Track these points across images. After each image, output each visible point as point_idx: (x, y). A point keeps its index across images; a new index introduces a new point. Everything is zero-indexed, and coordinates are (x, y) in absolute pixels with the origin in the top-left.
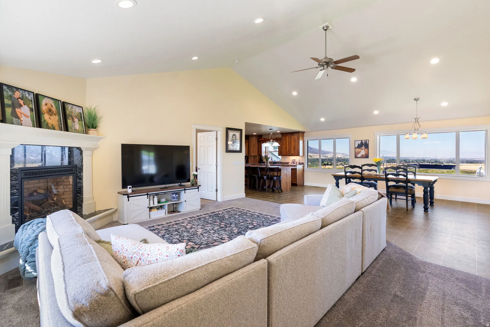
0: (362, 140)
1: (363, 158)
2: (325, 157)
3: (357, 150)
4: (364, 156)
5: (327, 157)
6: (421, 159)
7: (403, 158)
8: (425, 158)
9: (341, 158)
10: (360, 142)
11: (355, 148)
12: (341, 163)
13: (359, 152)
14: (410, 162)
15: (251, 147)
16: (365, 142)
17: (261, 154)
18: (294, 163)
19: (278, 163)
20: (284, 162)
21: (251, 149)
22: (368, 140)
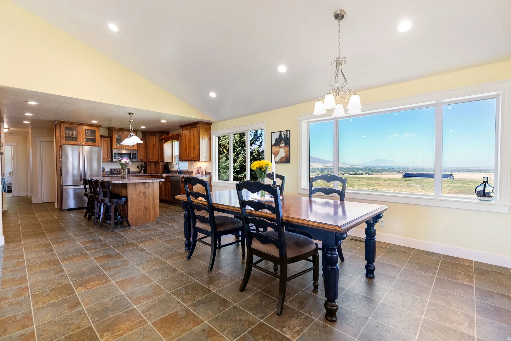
0: (280, 132)
1: (282, 163)
2: (325, 166)
3: (275, 149)
4: (284, 160)
5: (328, 166)
6: (419, 168)
7: (402, 167)
8: (423, 167)
9: (342, 167)
10: (277, 135)
11: (272, 146)
12: (341, 172)
13: (277, 153)
14: (408, 171)
15: (149, 149)
16: (285, 135)
17: (164, 159)
18: (199, 173)
19: (184, 172)
20: (190, 172)
21: (150, 151)
22: (289, 131)
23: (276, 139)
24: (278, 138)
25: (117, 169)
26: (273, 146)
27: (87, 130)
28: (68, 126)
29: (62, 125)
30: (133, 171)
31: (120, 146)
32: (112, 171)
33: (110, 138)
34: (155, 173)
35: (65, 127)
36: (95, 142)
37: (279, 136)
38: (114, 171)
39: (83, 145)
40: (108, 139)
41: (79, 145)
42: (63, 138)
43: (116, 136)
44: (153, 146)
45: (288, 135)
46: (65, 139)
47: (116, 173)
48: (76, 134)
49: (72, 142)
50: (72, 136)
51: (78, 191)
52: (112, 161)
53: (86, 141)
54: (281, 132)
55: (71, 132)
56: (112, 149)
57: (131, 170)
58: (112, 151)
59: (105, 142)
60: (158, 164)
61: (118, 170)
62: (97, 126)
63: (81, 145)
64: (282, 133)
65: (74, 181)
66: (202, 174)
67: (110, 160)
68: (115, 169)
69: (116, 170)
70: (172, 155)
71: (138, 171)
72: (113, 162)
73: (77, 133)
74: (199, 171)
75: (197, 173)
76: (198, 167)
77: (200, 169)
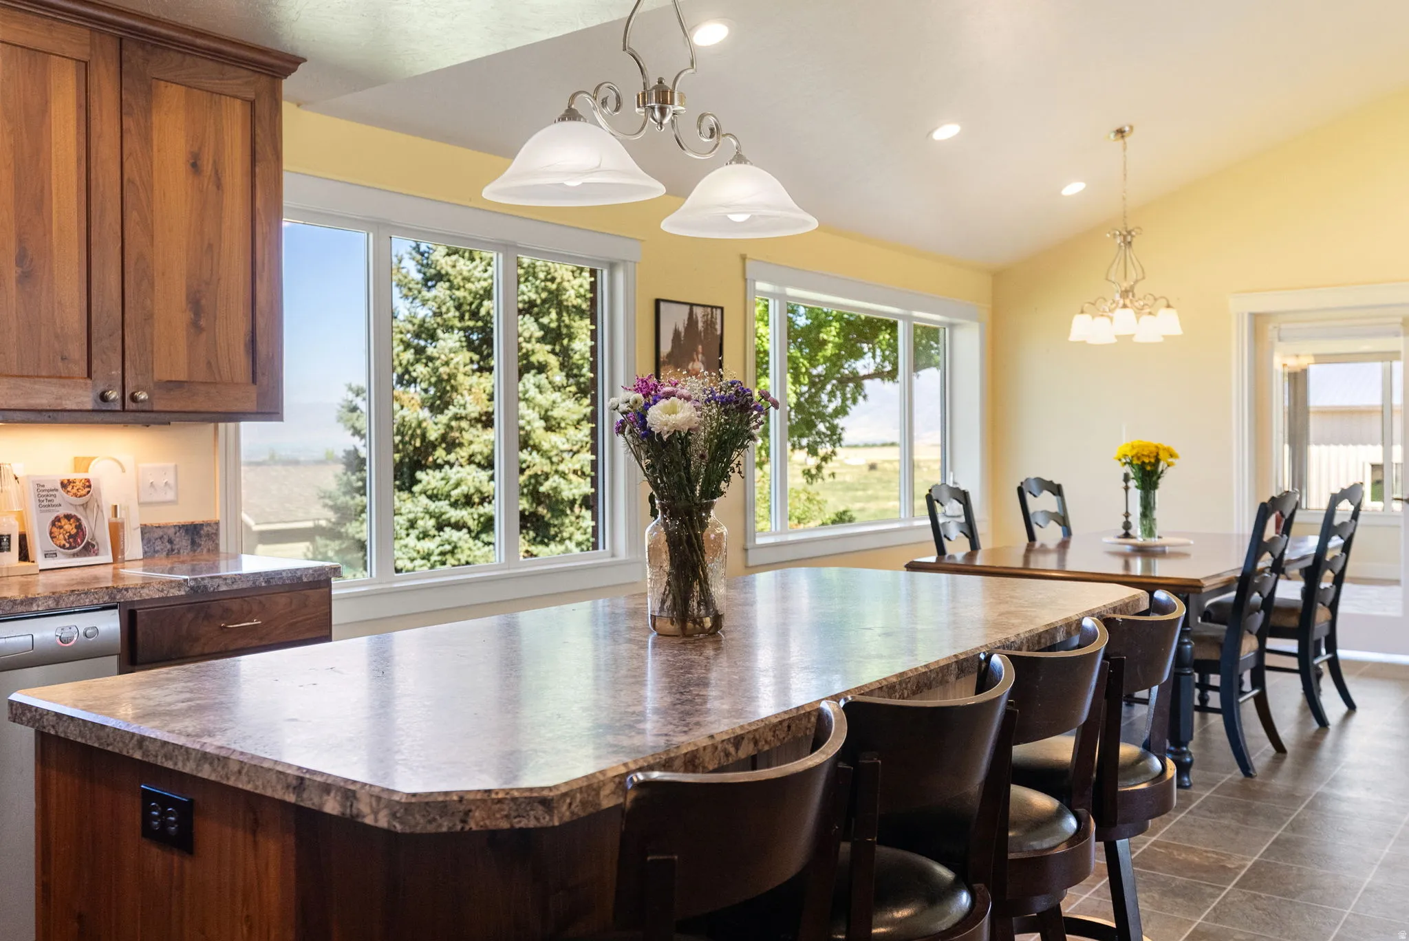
0: (692, 305)
10: (681, 318)
11: (658, 364)
16: (707, 324)
22: (722, 309)
23: (677, 334)
24: (682, 329)
26: (664, 363)
37: (686, 322)
45: (718, 327)
54: (695, 308)
64: (699, 312)
74: (78, 520)
75: (63, 547)
76: (66, 482)
77: (85, 506)
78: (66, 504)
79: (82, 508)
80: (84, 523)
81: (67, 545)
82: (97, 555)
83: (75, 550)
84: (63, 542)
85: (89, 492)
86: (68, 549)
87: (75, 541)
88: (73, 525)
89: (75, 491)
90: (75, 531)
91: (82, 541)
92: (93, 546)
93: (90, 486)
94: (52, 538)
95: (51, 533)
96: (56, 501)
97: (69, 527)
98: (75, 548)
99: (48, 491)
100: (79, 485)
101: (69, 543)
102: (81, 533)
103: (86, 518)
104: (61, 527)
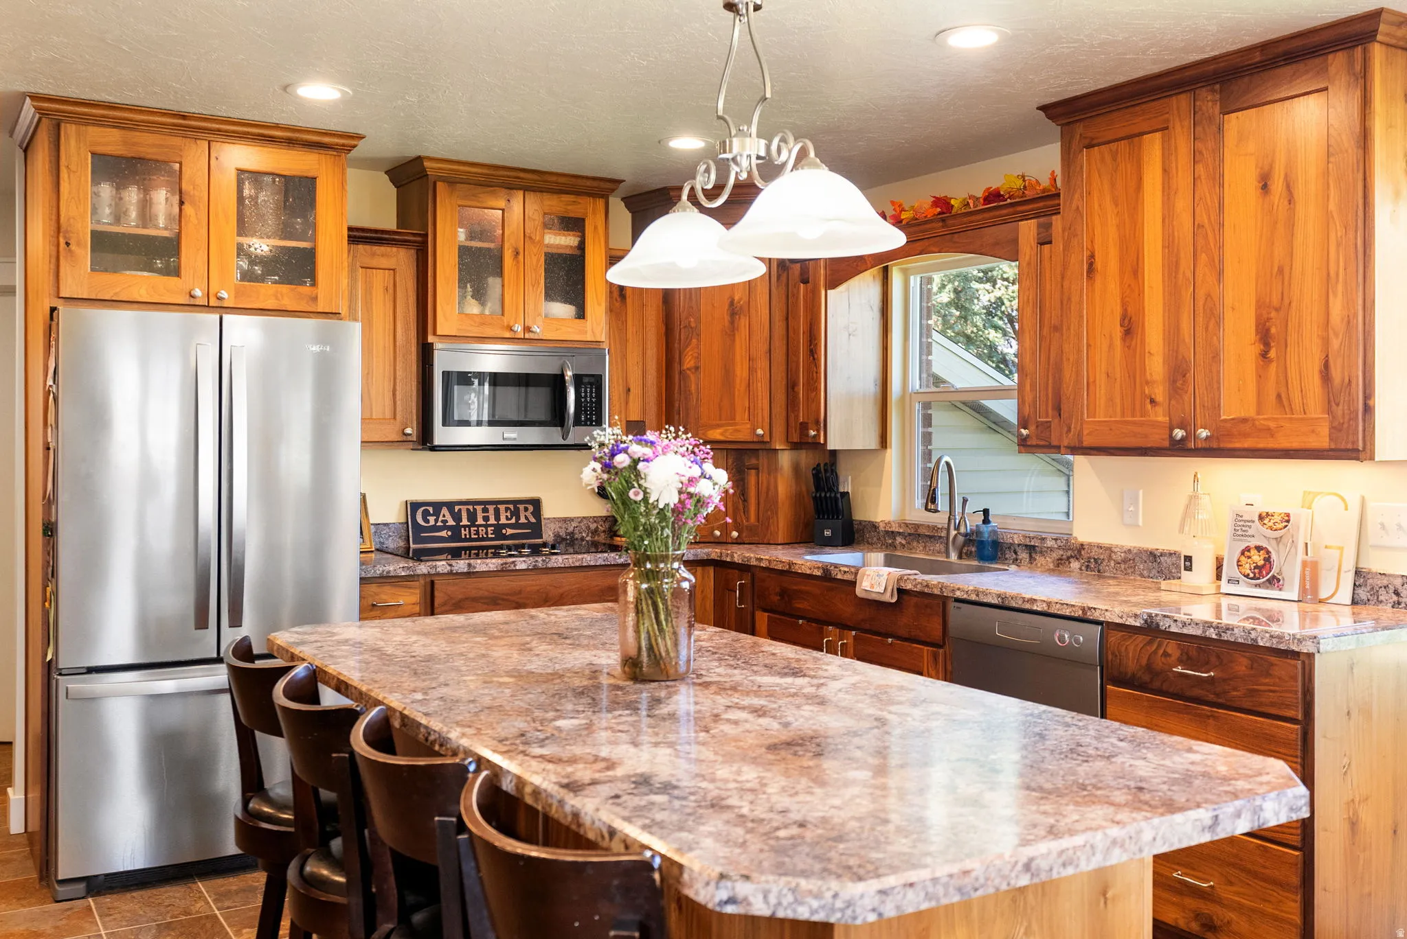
15: (699, 335)
17: (821, 424)
18: (1274, 582)
19: (1031, 549)
20: (1109, 550)
21: (698, 358)
25: (450, 505)
27: (256, 176)
28: (111, 141)
29: (70, 132)
30: (565, 520)
31: (482, 314)
32: (420, 520)
33: (413, 252)
34: (738, 542)
35: (93, 154)
36: (314, 284)
38: (432, 519)
39: (222, 309)
40: (401, 259)
41: (192, 306)
42: (73, 247)
43: (462, 234)
44: (727, 318)
46: (85, 254)
47: (444, 534)
48: (169, 217)
49: (140, 283)
50: (144, 227)
51: (174, 716)
52: (425, 440)
53: (247, 276)
55: (132, 195)
56: (431, 339)
57: (548, 512)
58: (426, 354)
59: (380, 280)
60: (763, 460)
61: (464, 508)
62: (326, 140)
63: (207, 308)
65: (146, 627)
66: (1310, 593)
67: (408, 431)
68: (438, 506)
69: (445, 511)
70: (879, 390)
71: (595, 519)
72: (434, 449)
73: (181, 203)
74: (1268, 552)
75: (1247, 576)
76: (1264, 514)
77: (1278, 540)
78: (1259, 535)
79: (1275, 541)
80: (1274, 556)
81: (1252, 575)
82: (1280, 590)
83: (1258, 581)
84: (1249, 571)
85: (1286, 526)
86: (1251, 579)
87: (1260, 572)
88: (1262, 558)
89: (1271, 524)
90: (1262, 562)
91: (1268, 574)
92: (1279, 580)
93: (1288, 521)
94: (1238, 566)
95: (1238, 561)
96: (1250, 532)
97: (1258, 558)
98: (1259, 579)
99: (1245, 521)
100: (1277, 518)
101: (1254, 573)
102: (1268, 566)
103: (1278, 552)
104: (1249, 557)
